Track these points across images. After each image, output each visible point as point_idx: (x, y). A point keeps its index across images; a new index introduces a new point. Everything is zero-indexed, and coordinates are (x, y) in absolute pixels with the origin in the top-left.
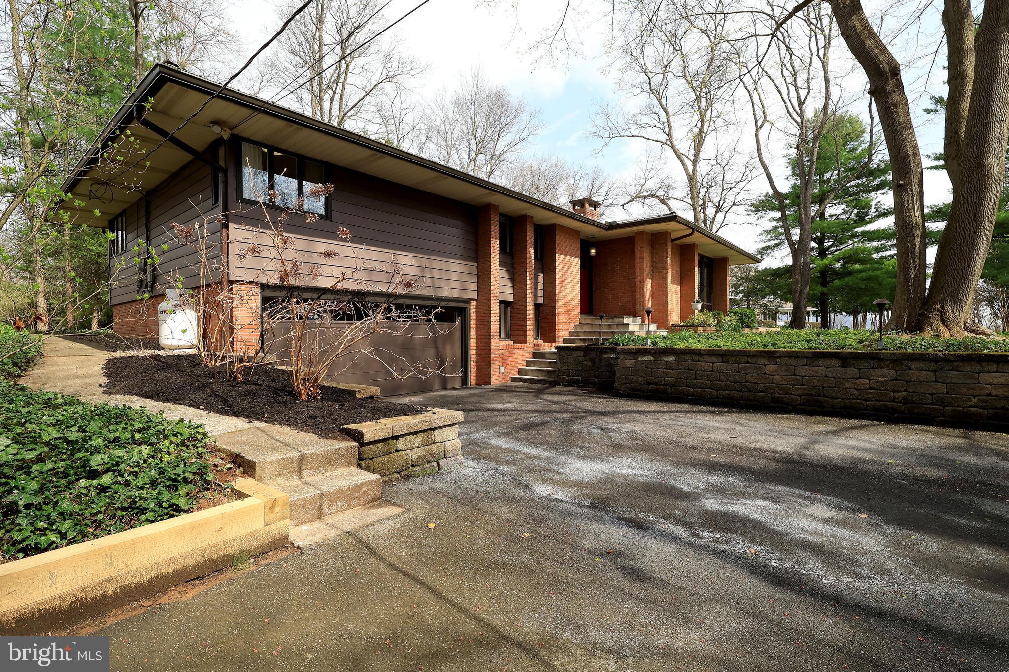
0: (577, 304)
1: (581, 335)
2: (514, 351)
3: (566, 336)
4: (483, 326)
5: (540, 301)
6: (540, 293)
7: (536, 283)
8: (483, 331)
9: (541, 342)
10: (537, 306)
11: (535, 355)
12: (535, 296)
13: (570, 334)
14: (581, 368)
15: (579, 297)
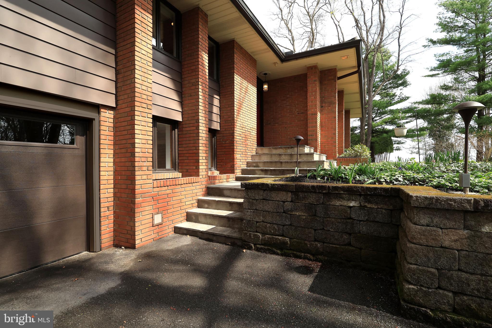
0: (254, 133)
1: (260, 165)
2: (178, 189)
3: (244, 167)
4: (123, 151)
5: (216, 126)
6: (216, 118)
7: (211, 104)
8: (123, 160)
9: (216, 173)
10: (212, 132)
11: (210, 191)
12: (210, 120)
13: (248, 164)
14: (288, 223)
15: (255, 126)
